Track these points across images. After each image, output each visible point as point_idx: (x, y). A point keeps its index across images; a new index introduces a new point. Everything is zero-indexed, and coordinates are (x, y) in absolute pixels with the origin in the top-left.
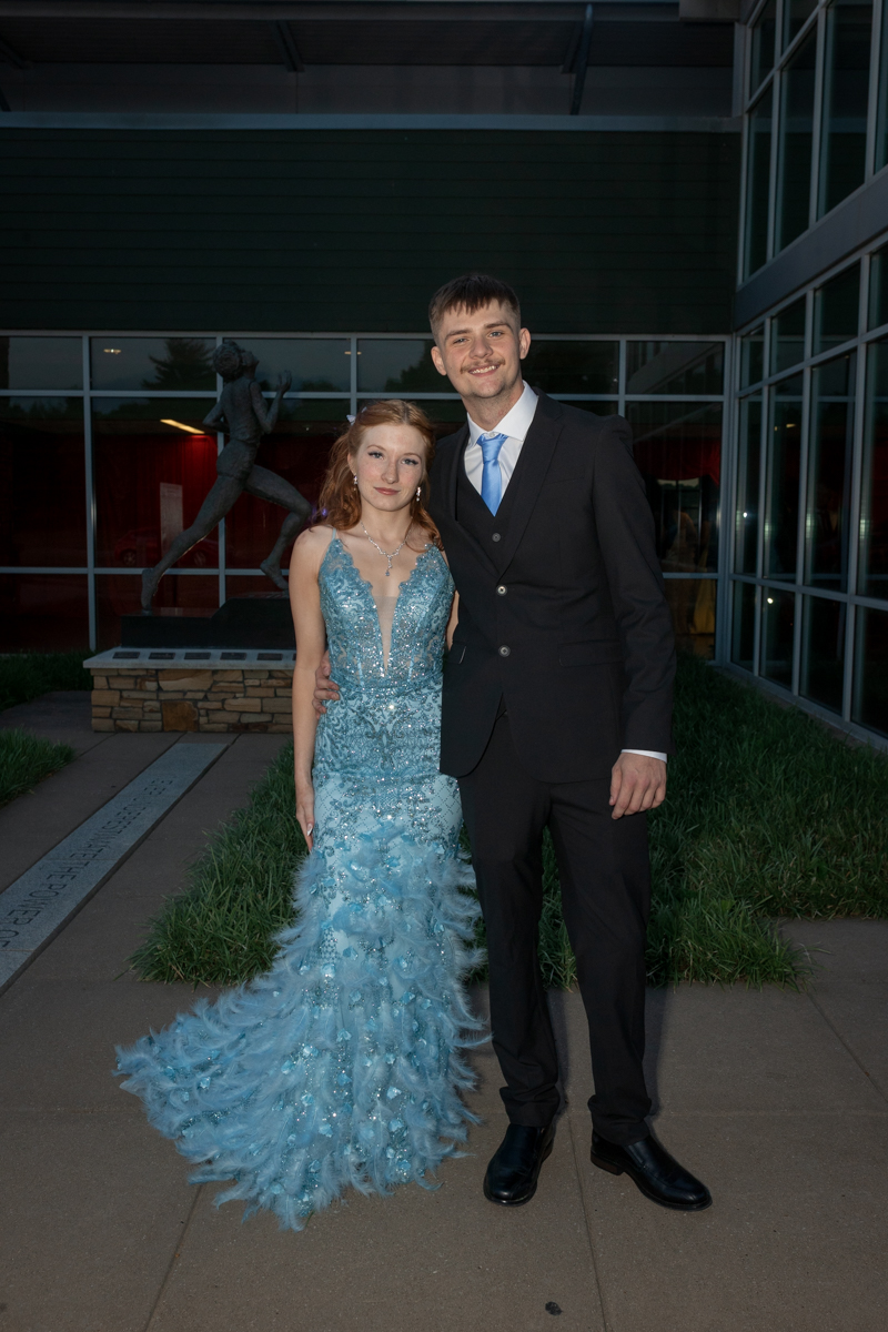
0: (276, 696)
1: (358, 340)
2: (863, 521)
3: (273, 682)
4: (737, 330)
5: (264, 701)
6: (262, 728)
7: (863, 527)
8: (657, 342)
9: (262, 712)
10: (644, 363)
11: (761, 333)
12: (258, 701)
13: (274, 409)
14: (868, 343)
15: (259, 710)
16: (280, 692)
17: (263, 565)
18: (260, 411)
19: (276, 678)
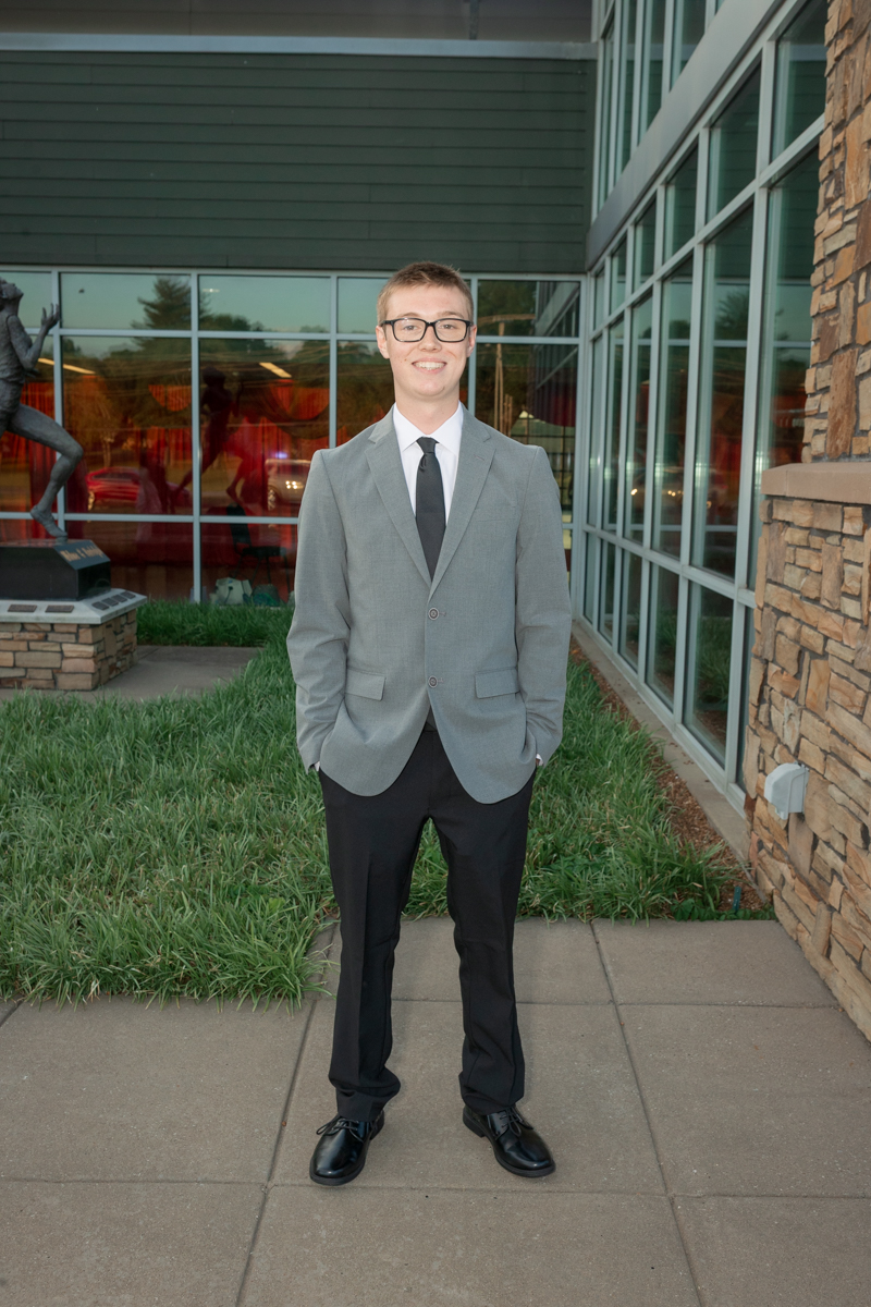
0: (29, 650)
1: (199, 276)
2: (658, 469)
3: (27, 635)
4: (590, 269)
5: (18, 655)
6: (17, 683)
7: (658, 474)
8: (555, 282)
9: (14, 666)
10: (548, 301)
11: (604, 275)
12: (10, 655)
13: (35, 347)
14: (664, 279)
15: (11, 664)
16: (33, 645)
17: (33, 511)
18: (20, 348)
19: (29, 631)
